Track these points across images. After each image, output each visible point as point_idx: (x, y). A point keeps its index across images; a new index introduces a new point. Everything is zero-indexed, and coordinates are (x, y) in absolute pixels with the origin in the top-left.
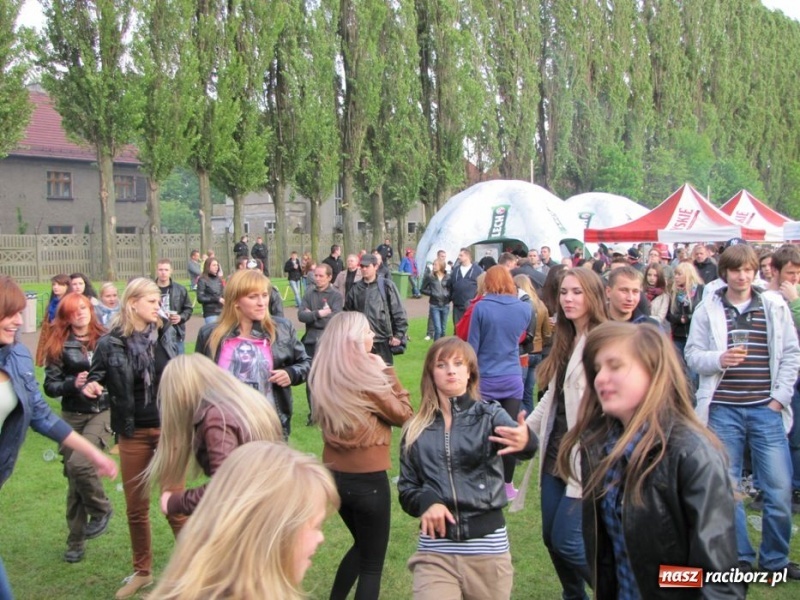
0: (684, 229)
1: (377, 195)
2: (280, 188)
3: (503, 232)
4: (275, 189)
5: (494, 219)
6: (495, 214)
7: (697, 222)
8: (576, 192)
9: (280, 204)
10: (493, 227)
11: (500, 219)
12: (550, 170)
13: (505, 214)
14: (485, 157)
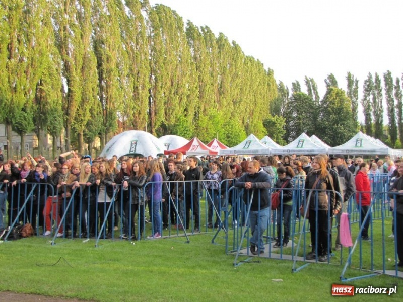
0: (194, 151)
1: (80, 135)
2: (41, 131)
3: (135, 151)
4: (39, 131)
5: (131, 146)
6: (132, 144)
7: (198, 149)
8: (164, 135)
9: (41, 138)
10: (131, 149)
11: (134, 146)
12: (153, 124)
13: (136, 144)
14: (126, 118)
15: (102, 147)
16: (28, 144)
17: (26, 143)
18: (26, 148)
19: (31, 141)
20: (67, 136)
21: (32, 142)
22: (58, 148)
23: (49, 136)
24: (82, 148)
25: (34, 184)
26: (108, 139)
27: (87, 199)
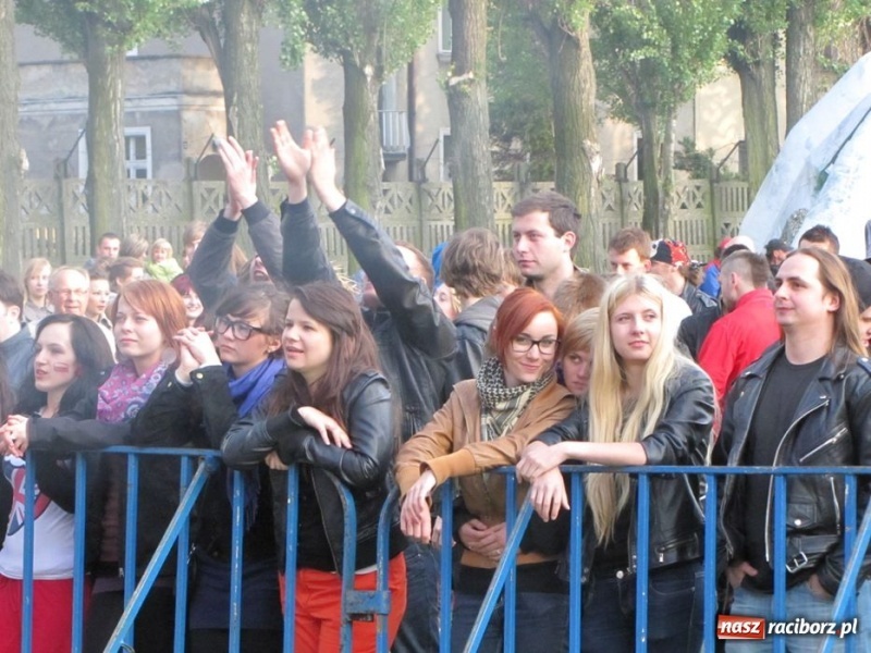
2: (245, 20)
9: (248, 79)
15: (755, 154)
16: (146, 131)
17: (131, 119)
18: (133, 164)
19: (168, 104)
20: (458, 57)
21: (176, 115)
22: (391, 161)
23: (315, 67)
24: (586, 155)
25: (194, 460)
26: (806, 73)
27: (631, 581)
